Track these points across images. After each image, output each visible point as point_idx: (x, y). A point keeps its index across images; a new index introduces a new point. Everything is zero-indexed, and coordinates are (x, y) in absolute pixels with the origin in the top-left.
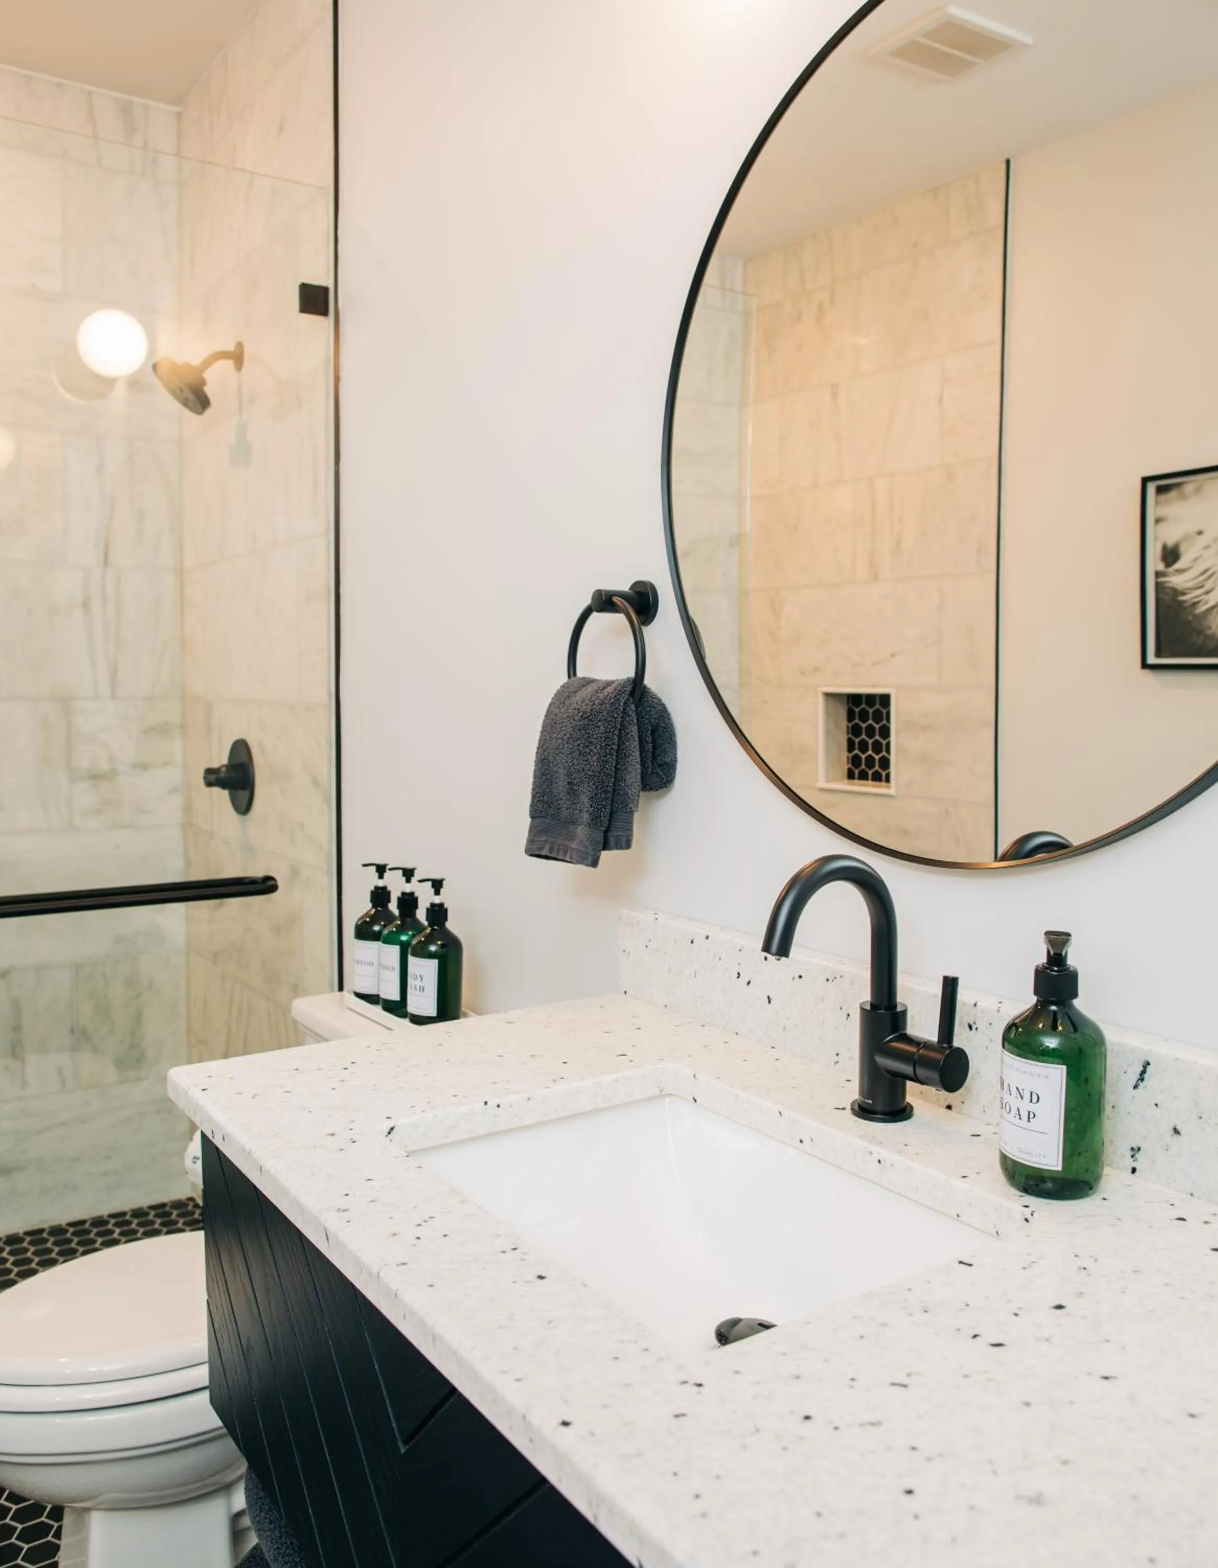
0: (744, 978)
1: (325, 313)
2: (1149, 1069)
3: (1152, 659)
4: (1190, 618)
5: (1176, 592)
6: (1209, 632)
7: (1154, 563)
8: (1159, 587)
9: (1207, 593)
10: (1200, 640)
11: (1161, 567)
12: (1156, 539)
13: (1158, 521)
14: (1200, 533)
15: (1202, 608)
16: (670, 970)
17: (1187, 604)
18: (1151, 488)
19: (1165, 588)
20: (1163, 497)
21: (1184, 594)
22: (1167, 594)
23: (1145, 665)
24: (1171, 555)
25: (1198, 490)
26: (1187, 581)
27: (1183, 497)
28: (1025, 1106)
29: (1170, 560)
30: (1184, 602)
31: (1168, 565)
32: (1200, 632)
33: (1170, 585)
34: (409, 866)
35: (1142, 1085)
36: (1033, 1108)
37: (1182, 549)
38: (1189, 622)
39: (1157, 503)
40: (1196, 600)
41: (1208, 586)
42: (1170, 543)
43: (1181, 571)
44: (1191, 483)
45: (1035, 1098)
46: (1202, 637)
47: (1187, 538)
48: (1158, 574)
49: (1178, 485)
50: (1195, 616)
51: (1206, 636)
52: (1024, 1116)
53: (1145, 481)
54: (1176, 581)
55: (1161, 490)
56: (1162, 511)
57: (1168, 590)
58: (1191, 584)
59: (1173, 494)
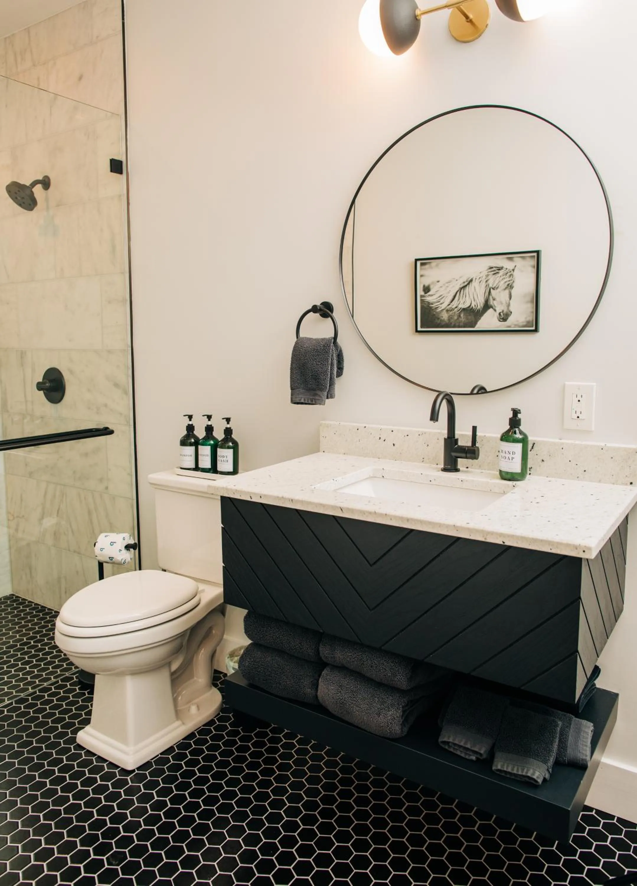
0: (382, 439)
1: (121, 172)
2: (535, 445)
3: (419, 329)
4: (435, 313)
5: (429, 303)
6: (442, 319)
7: (420, 292)
8: (422, 301)
9: (441, 304)
10: (439, 322)
11: (423, 293)
12: (420, 283)
13: (421, 276)
14: (438, 282)
15: (439, 310)
16: (346, 441)
17: (433, 308)
18: (419, 263)
19: (424, 301)
20: (423, 267)
21: (432, 304)
22: (425, 304)
23: (417, 331)
24: (427, 289)
25: (437, 265)
26: (434, 299)
27: (431, 268)
28: (511, 456)
29: (426, 291)
30: (432, 307)
31: (426, 293)
32: (438, 319)
33: (426, 300)
34: (209, 414)
35: (532, 450)
36: (513, 456)
37: (431, 287)
38: (434, 315)
39: (421, 269)
40: (437, 307)
41: (441, 302)
42: (426, 285)
43: (432, 295)
44: (434, 263)
45: (514, 453)
46: (439, 321)
47: (433, 283)
48: (421, 296)
49: (430, 263)
50: (436, 312)
51: (441, 320)
52: (511, 459)
53: (416, 260)
54: (429, 299)
55: (422, 264)
56: (423, 272)
57: (426, 303)
58: (435, 301)
59: (427, 266)
